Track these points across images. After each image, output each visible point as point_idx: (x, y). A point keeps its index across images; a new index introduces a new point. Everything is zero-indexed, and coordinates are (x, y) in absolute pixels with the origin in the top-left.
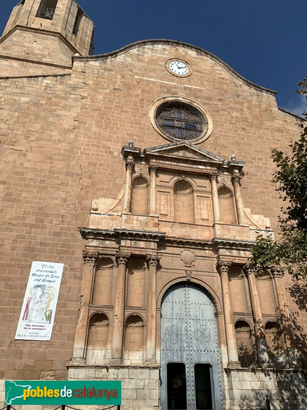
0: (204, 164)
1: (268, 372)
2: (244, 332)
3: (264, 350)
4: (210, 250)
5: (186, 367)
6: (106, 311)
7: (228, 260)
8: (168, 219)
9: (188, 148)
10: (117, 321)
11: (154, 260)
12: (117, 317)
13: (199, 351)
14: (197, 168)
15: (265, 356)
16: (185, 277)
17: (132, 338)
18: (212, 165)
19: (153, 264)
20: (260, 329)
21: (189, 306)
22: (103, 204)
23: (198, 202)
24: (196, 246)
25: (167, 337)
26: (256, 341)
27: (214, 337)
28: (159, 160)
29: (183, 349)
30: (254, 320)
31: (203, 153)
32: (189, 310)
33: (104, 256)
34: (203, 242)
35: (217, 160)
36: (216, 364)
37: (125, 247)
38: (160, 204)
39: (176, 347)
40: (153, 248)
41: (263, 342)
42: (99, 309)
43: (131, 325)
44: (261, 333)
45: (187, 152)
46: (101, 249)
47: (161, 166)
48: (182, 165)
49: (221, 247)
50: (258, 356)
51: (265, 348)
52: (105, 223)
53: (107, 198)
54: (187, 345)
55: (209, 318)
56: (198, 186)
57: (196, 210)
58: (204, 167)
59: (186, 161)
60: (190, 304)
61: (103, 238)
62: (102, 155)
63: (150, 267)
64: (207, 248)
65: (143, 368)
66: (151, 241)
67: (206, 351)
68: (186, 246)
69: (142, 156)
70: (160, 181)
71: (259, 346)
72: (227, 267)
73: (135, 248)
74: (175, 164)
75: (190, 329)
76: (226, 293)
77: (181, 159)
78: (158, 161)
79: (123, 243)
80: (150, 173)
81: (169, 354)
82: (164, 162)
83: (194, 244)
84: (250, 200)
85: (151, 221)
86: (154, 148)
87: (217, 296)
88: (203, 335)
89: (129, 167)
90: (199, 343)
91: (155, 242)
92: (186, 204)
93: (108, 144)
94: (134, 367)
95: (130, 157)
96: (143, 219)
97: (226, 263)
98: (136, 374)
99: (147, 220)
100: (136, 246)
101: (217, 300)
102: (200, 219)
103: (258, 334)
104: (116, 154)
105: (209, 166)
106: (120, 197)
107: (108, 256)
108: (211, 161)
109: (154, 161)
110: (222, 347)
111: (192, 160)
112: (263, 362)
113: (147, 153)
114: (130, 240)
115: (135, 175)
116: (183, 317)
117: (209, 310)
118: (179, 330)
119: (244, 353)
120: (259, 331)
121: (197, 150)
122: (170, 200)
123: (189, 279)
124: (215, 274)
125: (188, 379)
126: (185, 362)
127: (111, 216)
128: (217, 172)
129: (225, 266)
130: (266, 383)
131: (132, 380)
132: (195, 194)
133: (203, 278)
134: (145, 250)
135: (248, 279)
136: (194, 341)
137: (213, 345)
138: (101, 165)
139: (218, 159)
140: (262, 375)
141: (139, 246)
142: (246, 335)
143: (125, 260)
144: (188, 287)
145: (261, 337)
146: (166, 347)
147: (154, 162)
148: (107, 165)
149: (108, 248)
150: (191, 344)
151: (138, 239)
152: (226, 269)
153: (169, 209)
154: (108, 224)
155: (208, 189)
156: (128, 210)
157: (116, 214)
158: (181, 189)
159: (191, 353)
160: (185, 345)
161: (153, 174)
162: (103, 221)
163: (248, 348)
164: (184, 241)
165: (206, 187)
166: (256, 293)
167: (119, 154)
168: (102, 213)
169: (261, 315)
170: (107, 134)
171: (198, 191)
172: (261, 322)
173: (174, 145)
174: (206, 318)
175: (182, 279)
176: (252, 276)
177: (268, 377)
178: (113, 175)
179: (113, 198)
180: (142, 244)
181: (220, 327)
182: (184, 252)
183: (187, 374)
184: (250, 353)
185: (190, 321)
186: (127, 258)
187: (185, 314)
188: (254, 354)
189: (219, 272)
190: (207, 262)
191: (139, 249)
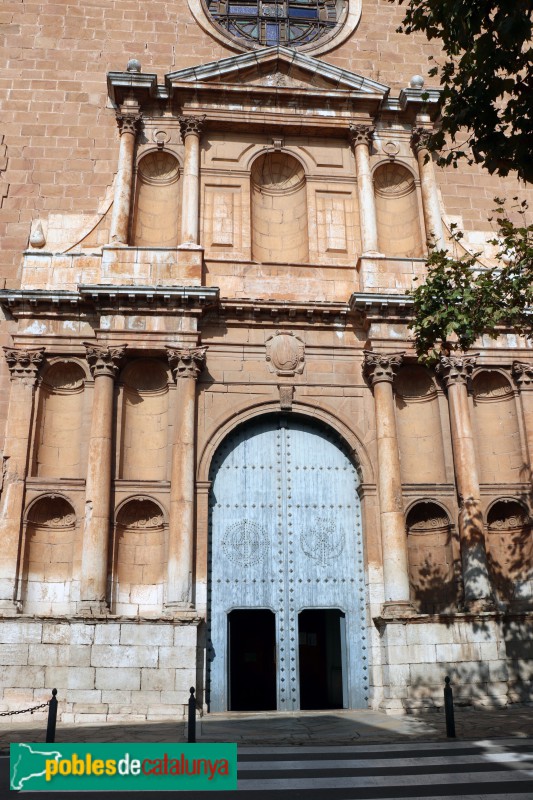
0: (335, 104)
1: (483, 621)
2: (433, 530)
3: (478, 571)
4: (349, 329)
5: (277, 619)
6: (67, 492)
7: (394, 351)
8: (233, 255)
9: (288, 65)
10: (90, 514)
11: (187, 362)
12: (90, 505)
13: (313, 582)
14: (314, 117)
15: (481, 586)
16: (278, 402)
17: (138, 554)
18: (357, 105)
19: (185, 373)
20: (470, 522)
21: (290, 475)
22: (60, 229)
23: (320, 207)
24: (308, 319)
25: (230, 549)
26: (461, 552)
27: (352, 546)
28: (210, 101)
29: (270, 578)
30: (460, 499)
31: (330, 76)
32: (289, 484)
33: (61, 360)
34: (326, 310)
35: (368, 92)
36: (356, 609)
37: (108, 332)
38: (212, 219)
39: (252, 572)
40: (185, 330)
41: (477, 552)
42: (51, 487)
43: (135, 524)
44: (474, 531)
45: (286, 78)
46: (50, 341)
47: (212, 117)
48: (273, 110)
49: (375, 317)
50: (463, 586)
51: (482, 566)
52: (61, 275)
53: (70, 212)
54: (281, 567)
55: (340, 502)
56: (319, 165)
57: (312, 227)
58: (333, 113)
59: (282, 99)
60: (293, 469)
61: (55, 314)
62: (58, 107)
63: (179, 380)
64: (340, 325)
65: (155, 621)
66: (180, 314)
67: (331, 581)
68: (281, 323)
69: (163, 96)
70: (214, 159)
71: (467, 560)
72: (389, 370)
73: (137, 333)
74: (254, 109)
75: (290, 529)
76: (385, 436)
77: (268, 94)
78: (205, 106)
79: (105, 322)
80: (184, 140)
81: (234, 590)
82: (223, 107)
83: (302, 315)
84: (462, 194)
85: (181, 263)
86: (193, 72)
87: (362, 445)
88: (324, 544)
89: (128, 128)
90: (314, 561)
91: (193, 315)
92: (289, 216)
93: (75, 76)
94: (133, 620)
95: (130, 103)
96: (159, 259)
97: (385, 359)
98: (138, 636)
99: (171, 261)
100: (142, 329)
101: (361, 456)
102: (322, 249)
103: (467, 533)
104: (94, 99)
105: (347, 109)
106: (103, 208)
107: (71, 360)
108: (353, 95)
109: (195, 105)
110: (370, 569)
111: (299, 96)
112: (474, 599)
113: (174, 85)
114: (125, 313)
115: (143, 149)
116: (271, 502)
117: (343, 480)
118: (260, 533)
119: (431, 582)
120: (470, 527)
121: (313, 69)
122: (241, 206)
123: (287, 405)
124: (359, 391)
125: (280, 644)
126: (274, 606)
127: (76, 258)
128: (370, 123)
129: (384, 366)
130: (477, 646)
131: (127, 648)
132: (311, 186)
133: (325, 403)
134: (163, 337)
135: (447, 398)
136: (300, 559)
137: (349, 566)
138: (56, 131)
139: (372, 87)
140: (466, 629)
141: (147, 329)
142: (440, 538)
143: (110, 364)
144: (287, 428)
145: (473, 540)
146: (226, 574)
147: (194, 110)
148: (72, 129)
149: (70, 338)
150: (291, 566)
151: (145, 309)
152: (388, 374)
153: (236, 231)
154: (69, 279)
155: (346, 171)
156: (122, 237)
157: (89, 252)
158: (275, 177)
159: (291, 585)
160: (276, 567)
161: (193, 141)
162: (57, 273)
163: (442, 568)
164: (274, 308)
165: (341, 167)
166: (467, 432)
167: (103, 100)
168: (54, 252)
169: (475, 487)
170: (72, 50)
171: (318, 178)
172: (475, 505)
173: (250, 59)
174: (333, 503)
175: (268, 406)
176: (458, 389)
177: (481, 634)
178: (86, 152)
179: (85, 213)
180: (156, 323)
181: (368, 521)
182: (275, 338)
183: (279, 634)
184: (447, 581)
185: (290, 511)
186: (115, 361)
187: (278, 493)
188: (454, 581)
189: (371, 384)
190: (340, 360)
191: (147, 337)
